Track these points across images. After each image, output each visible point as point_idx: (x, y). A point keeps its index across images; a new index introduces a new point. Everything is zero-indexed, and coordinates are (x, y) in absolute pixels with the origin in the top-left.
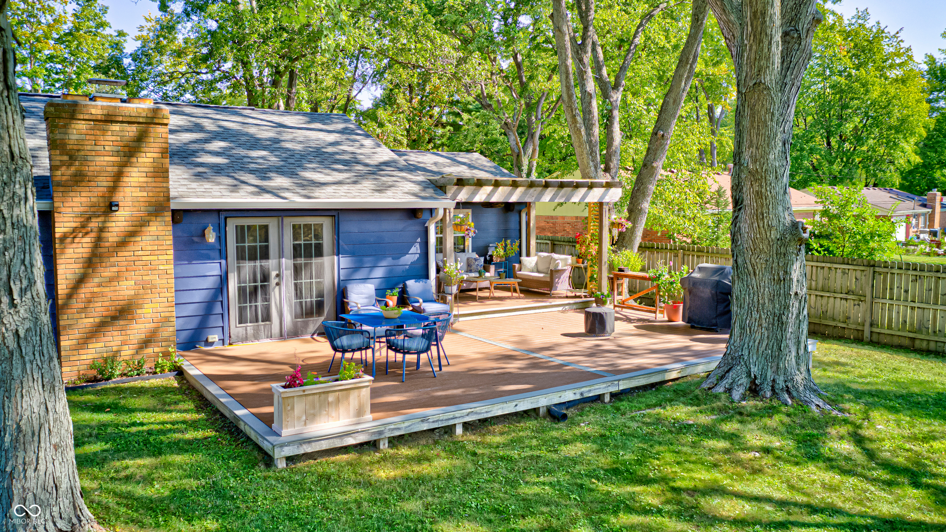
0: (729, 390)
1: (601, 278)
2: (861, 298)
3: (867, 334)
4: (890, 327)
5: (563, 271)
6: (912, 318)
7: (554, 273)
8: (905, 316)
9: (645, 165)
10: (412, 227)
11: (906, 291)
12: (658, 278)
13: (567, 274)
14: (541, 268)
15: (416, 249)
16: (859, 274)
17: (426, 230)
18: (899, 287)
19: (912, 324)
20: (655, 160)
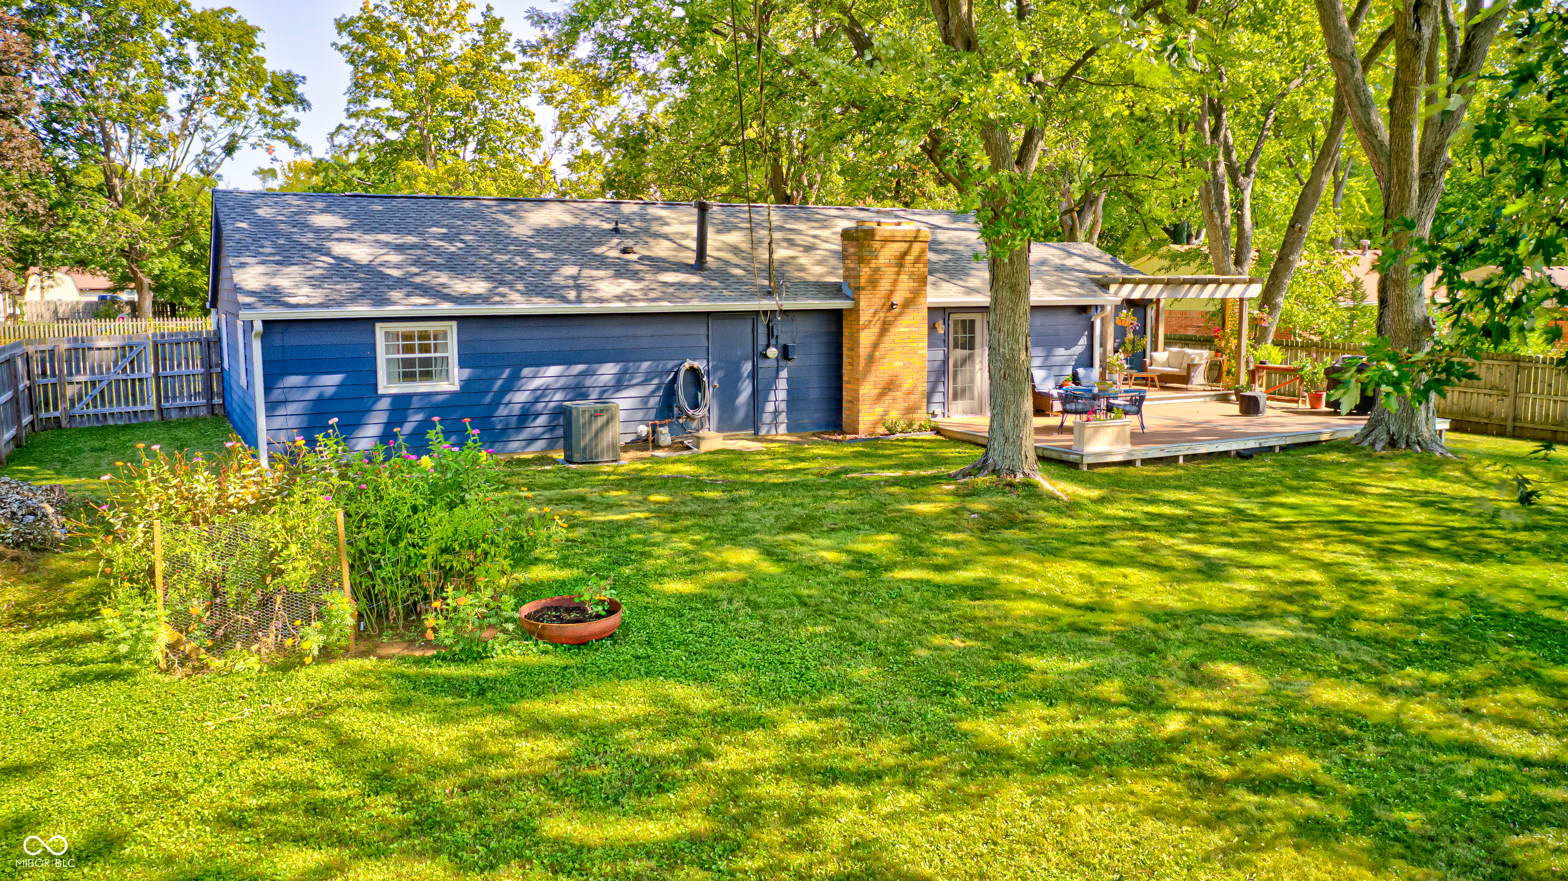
0: (1373, 444)
1: (1239, 372)
2: (1504, 393)
3: (1509, 428)
4: (1533, 421)
5: (1199, 365)
6: (1555, 411)
7: (1191, 367)
8: (1548, 410)
9: (1280, 259)
10: (1080, 321)
11: (1550, 385)
12: (1302, 369)
13: (1202, 368)
14: (1172, 362)
15: (1083, 341)
16: (1503, 369)
17: (1092, 326)
18: (1543, 382)
19: (1554, 417)
20: (1291, 253)
